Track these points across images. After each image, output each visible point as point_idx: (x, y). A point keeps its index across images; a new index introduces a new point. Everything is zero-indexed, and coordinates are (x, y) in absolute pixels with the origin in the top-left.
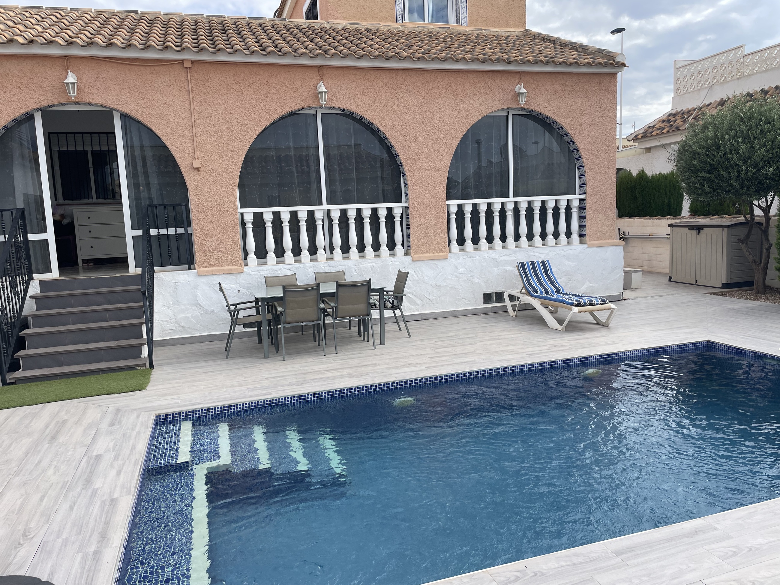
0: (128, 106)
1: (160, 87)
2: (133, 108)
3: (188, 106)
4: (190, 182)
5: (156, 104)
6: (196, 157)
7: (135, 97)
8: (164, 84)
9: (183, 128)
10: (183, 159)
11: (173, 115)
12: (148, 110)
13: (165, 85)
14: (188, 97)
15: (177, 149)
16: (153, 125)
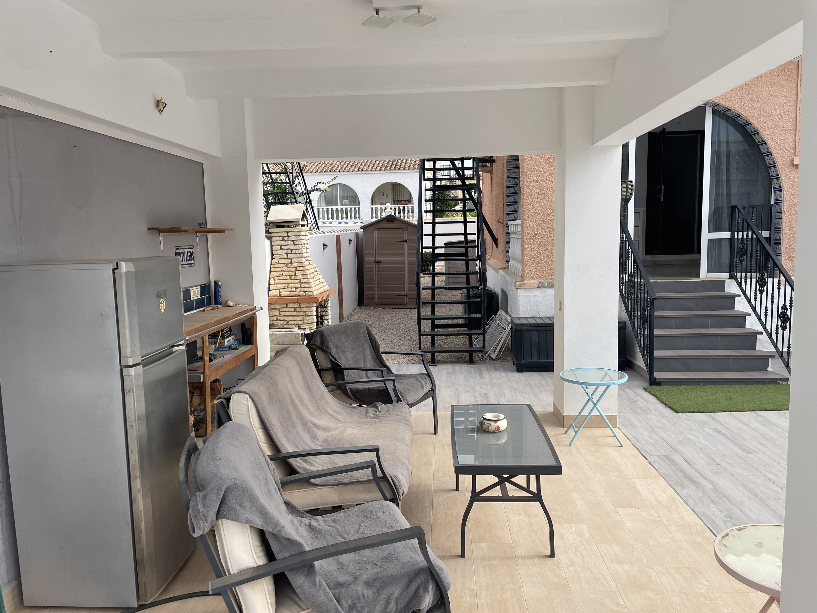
0: (732, 99)
1: (767, 77)
2: (737, 102)
3: (794, 97)
4: (786, 180)
5: (761, 96)
6: (796, 153)
7: (740, 90)
8: (772, 73)
9: (786, 121)
10: (782, 155)
11: (777, 107)
12: (752, 103)
13: (773, 75)
14: (795, 87)
15: (776, 145)
16: (755, 119)
